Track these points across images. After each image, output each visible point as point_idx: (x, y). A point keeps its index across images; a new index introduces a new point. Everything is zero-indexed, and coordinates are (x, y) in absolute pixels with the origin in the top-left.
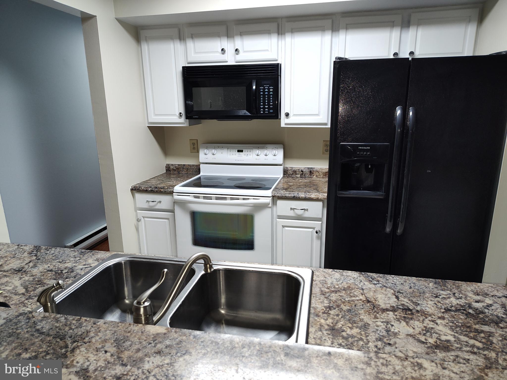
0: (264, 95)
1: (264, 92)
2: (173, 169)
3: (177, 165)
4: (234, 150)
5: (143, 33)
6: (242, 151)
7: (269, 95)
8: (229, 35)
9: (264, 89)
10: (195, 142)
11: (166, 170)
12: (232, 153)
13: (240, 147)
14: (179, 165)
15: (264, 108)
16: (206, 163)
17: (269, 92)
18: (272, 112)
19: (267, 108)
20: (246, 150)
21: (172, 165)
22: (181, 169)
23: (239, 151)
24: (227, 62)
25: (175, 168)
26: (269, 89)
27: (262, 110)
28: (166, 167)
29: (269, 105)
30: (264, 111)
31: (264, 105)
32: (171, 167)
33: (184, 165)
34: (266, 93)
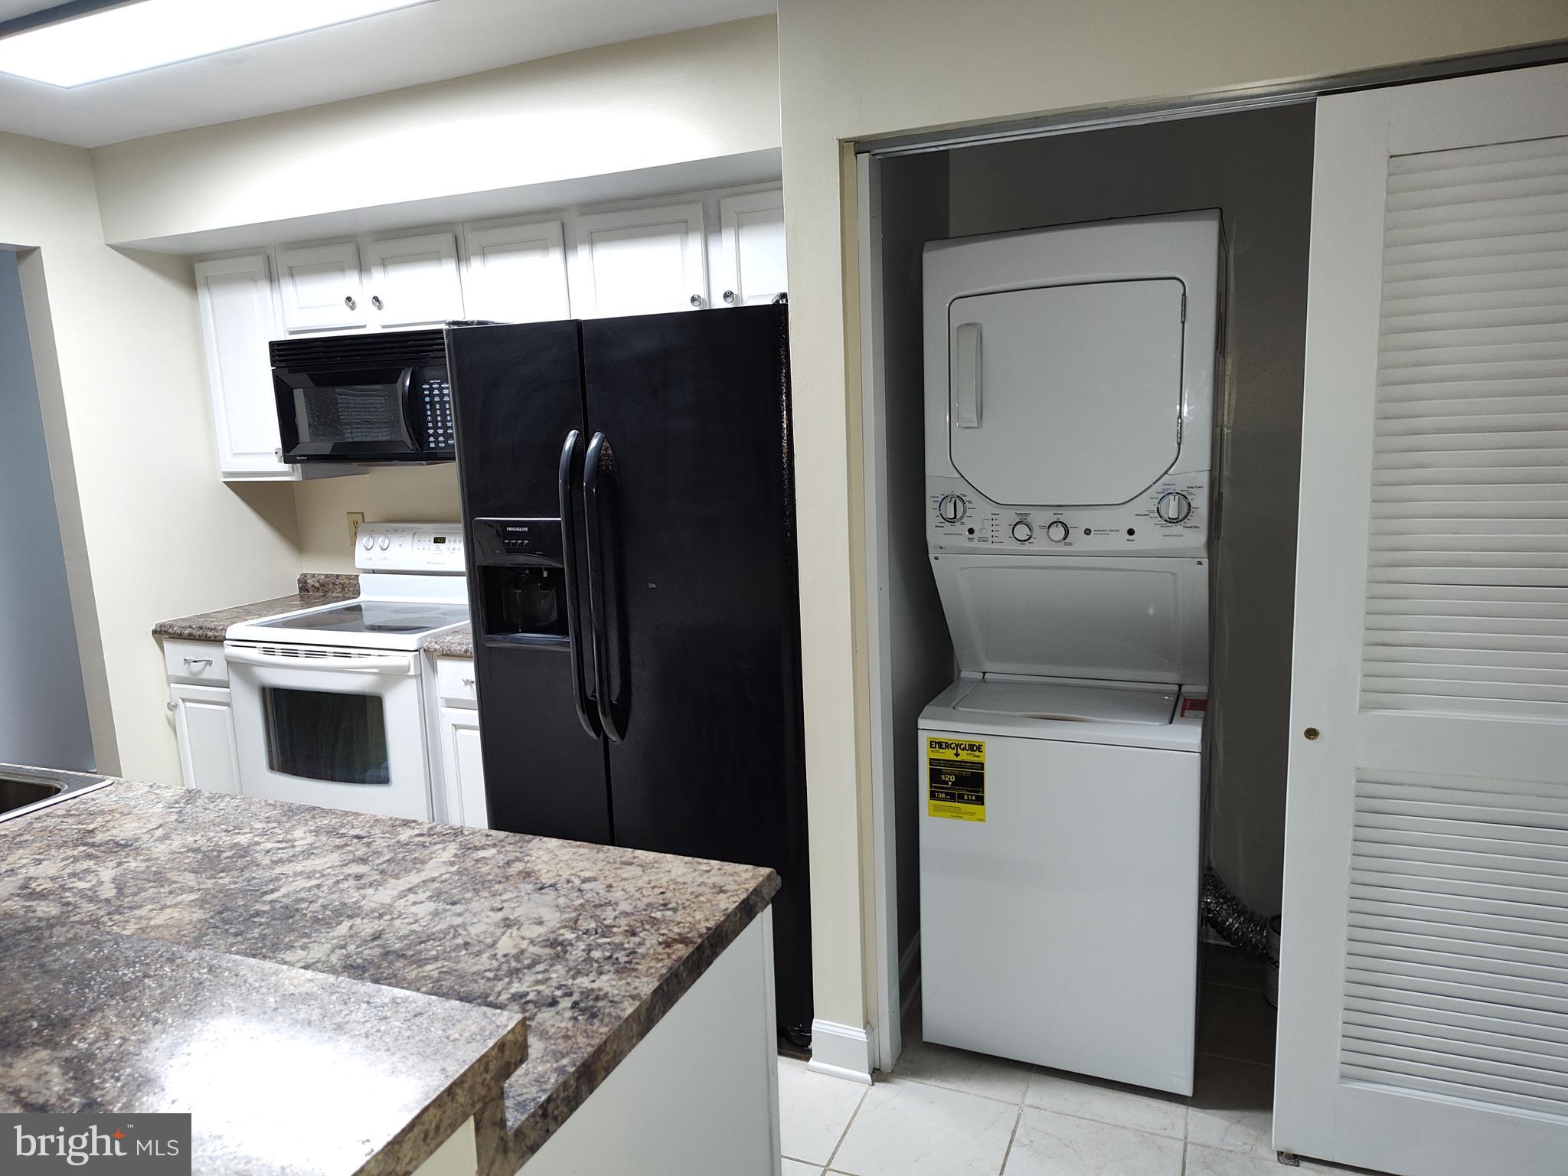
0: (432, 404)
1: (431, 395)
2: (313, 586)
3: (322, 577)
4: (427, 539)
5: (201, 269)
6: (442, 540)
7: (442, 403)
8: (363, 265)
9: (431, 390)
10: (358, 518)
11: (300, 588)
12: (421, 545)
13: (441, 530)
14: (327, 576)
16: (374, 572)
19: (441, 435)
20: (453, 539)
21: (313, 576)
22: (331, 586)
23: (436, 541)
24: (364, 327)
25: (317, 585)
26: (441, 389)
27: (432, 439)
28: (299, 581)
29: (445, 427)
30: (437, 442)
31: (435, 428)
32: (311, 581)
33: (338, 576)
34: (437, 399)
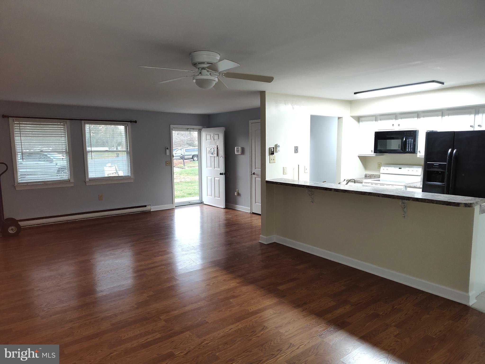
0: (409, 143)
1: (409, 142)
2: (368, 176)
4: (397, 168)
5: (361, 119)
6: (401, 168)
7: (411, 143)
8: (396, 119)
9: (409, 141)
10: (379, 164)
13: (400, 166)
14: (371, 174)
15: (408, 149)
16: (383, 174)
17: (411, 142)
18: (412, 151)
19: (410, 149)
21: (368, 174)
22: (372, 176)
23: (399, 168)
24: (394, 129)
25: (369, 176)
28: (365, 175)
29: (411, 147)
30: (408, 150)
31: (409, 147)
32: (367, 175)
33: (374, 174)
34: (410, 142)
